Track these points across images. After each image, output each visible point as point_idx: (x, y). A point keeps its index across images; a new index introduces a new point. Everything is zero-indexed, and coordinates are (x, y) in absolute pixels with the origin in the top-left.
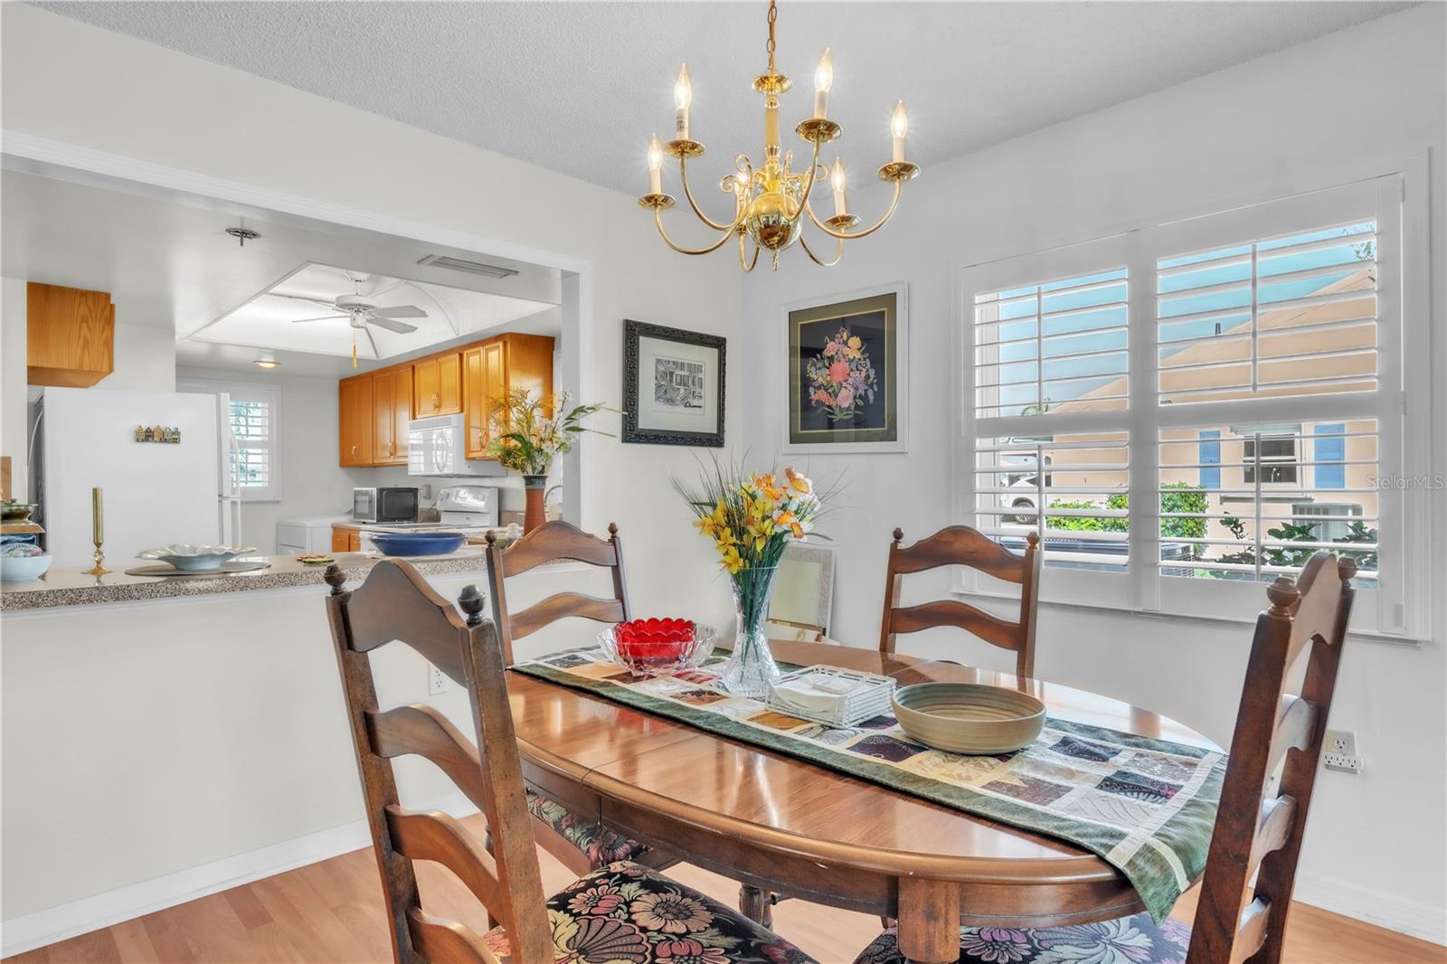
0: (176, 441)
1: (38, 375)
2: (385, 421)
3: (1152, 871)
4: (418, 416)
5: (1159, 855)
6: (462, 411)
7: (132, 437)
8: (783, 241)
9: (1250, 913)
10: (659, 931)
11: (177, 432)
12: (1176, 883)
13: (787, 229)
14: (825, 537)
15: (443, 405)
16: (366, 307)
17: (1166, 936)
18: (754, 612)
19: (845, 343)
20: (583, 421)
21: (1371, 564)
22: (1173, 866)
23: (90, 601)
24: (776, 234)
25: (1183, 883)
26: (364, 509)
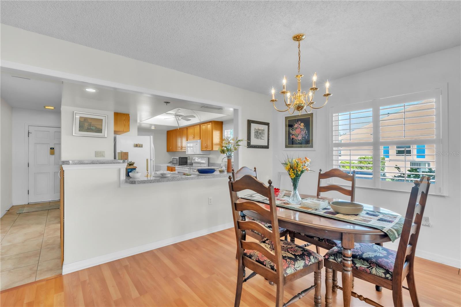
0: (142, 147)
1: (116, 132)
2: (179, 140)
3: (391, 233)
4: (188, 140)
5: (392, 231)
6: (200, 139)
7: (133, 146)
8: (301, 109)
9: (409, 247)
10: (287, 247)
11: (142, 145)
12: (396, 236)
13: (303, 107)
14: (314, 171)
15: (195, 138)
16: (181, 115)
17: (390, 252)
18: (296, 186)
19: (300, 125)
20: (240, 143)
21: (434, 178)
22: (395, 232)
23: (153, 182)
24: (300, 108)
25: (397, 236)
26: (175, 162)
